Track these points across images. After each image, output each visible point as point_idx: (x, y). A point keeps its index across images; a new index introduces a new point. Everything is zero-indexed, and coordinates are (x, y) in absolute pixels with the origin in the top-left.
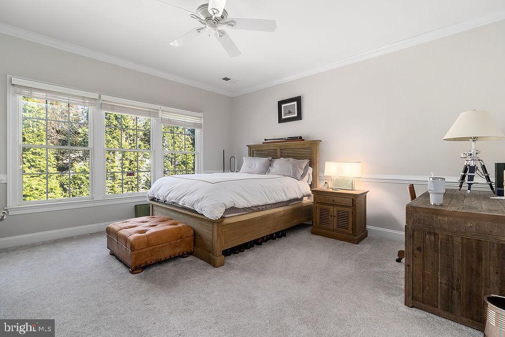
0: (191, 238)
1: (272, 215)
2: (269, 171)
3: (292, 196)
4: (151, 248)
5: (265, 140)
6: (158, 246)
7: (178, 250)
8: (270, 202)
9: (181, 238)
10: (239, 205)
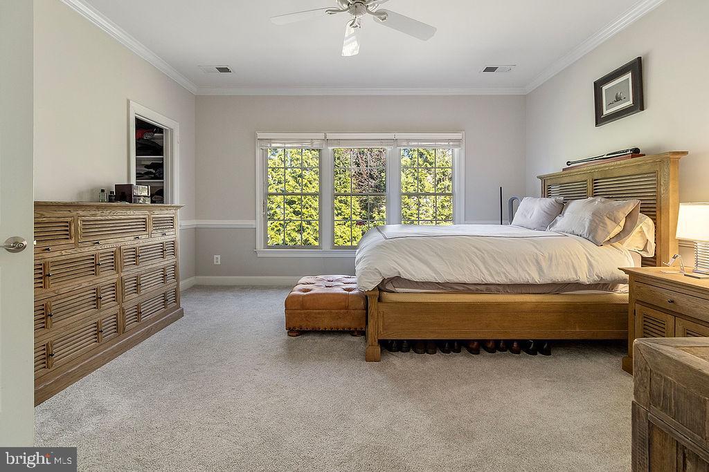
0: (360, 311)
1: (499, 304)
2: (553, 225)
3: (560, 274)
4: (306, 311)
5: (568, 163)
6: (315, 311)
7: (343, 324)
8: (490, 280)
9: (347, 308)
10: (412, 275)
